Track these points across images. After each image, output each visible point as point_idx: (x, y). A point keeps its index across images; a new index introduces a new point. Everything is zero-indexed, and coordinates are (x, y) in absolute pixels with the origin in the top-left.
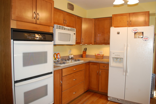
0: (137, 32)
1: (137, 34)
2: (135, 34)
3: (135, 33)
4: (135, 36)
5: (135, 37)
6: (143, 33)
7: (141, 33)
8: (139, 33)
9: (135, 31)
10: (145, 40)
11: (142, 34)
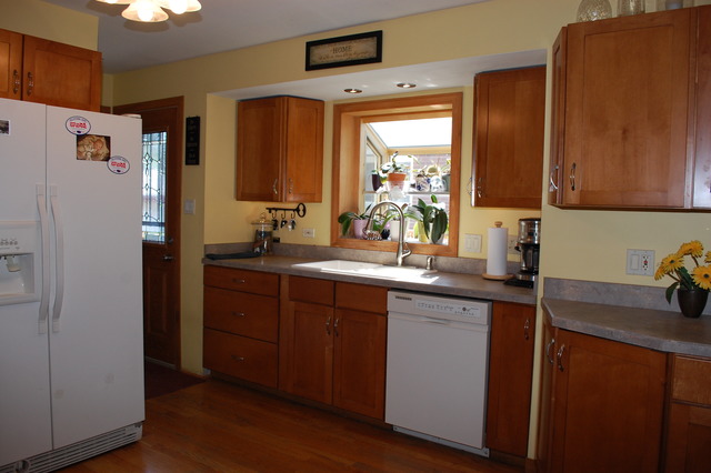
0: (86, 135)
1: (86, 140)
2: (81, 143)
3: (80, 138)
4: (81, 149)
5: (80, 156)
6: (108, 139)
7: (103, 140)
8: (96, 138)
9: (80, 129)
10: (115, 168)
11: (105, 146)
